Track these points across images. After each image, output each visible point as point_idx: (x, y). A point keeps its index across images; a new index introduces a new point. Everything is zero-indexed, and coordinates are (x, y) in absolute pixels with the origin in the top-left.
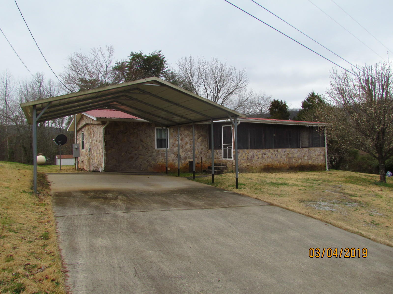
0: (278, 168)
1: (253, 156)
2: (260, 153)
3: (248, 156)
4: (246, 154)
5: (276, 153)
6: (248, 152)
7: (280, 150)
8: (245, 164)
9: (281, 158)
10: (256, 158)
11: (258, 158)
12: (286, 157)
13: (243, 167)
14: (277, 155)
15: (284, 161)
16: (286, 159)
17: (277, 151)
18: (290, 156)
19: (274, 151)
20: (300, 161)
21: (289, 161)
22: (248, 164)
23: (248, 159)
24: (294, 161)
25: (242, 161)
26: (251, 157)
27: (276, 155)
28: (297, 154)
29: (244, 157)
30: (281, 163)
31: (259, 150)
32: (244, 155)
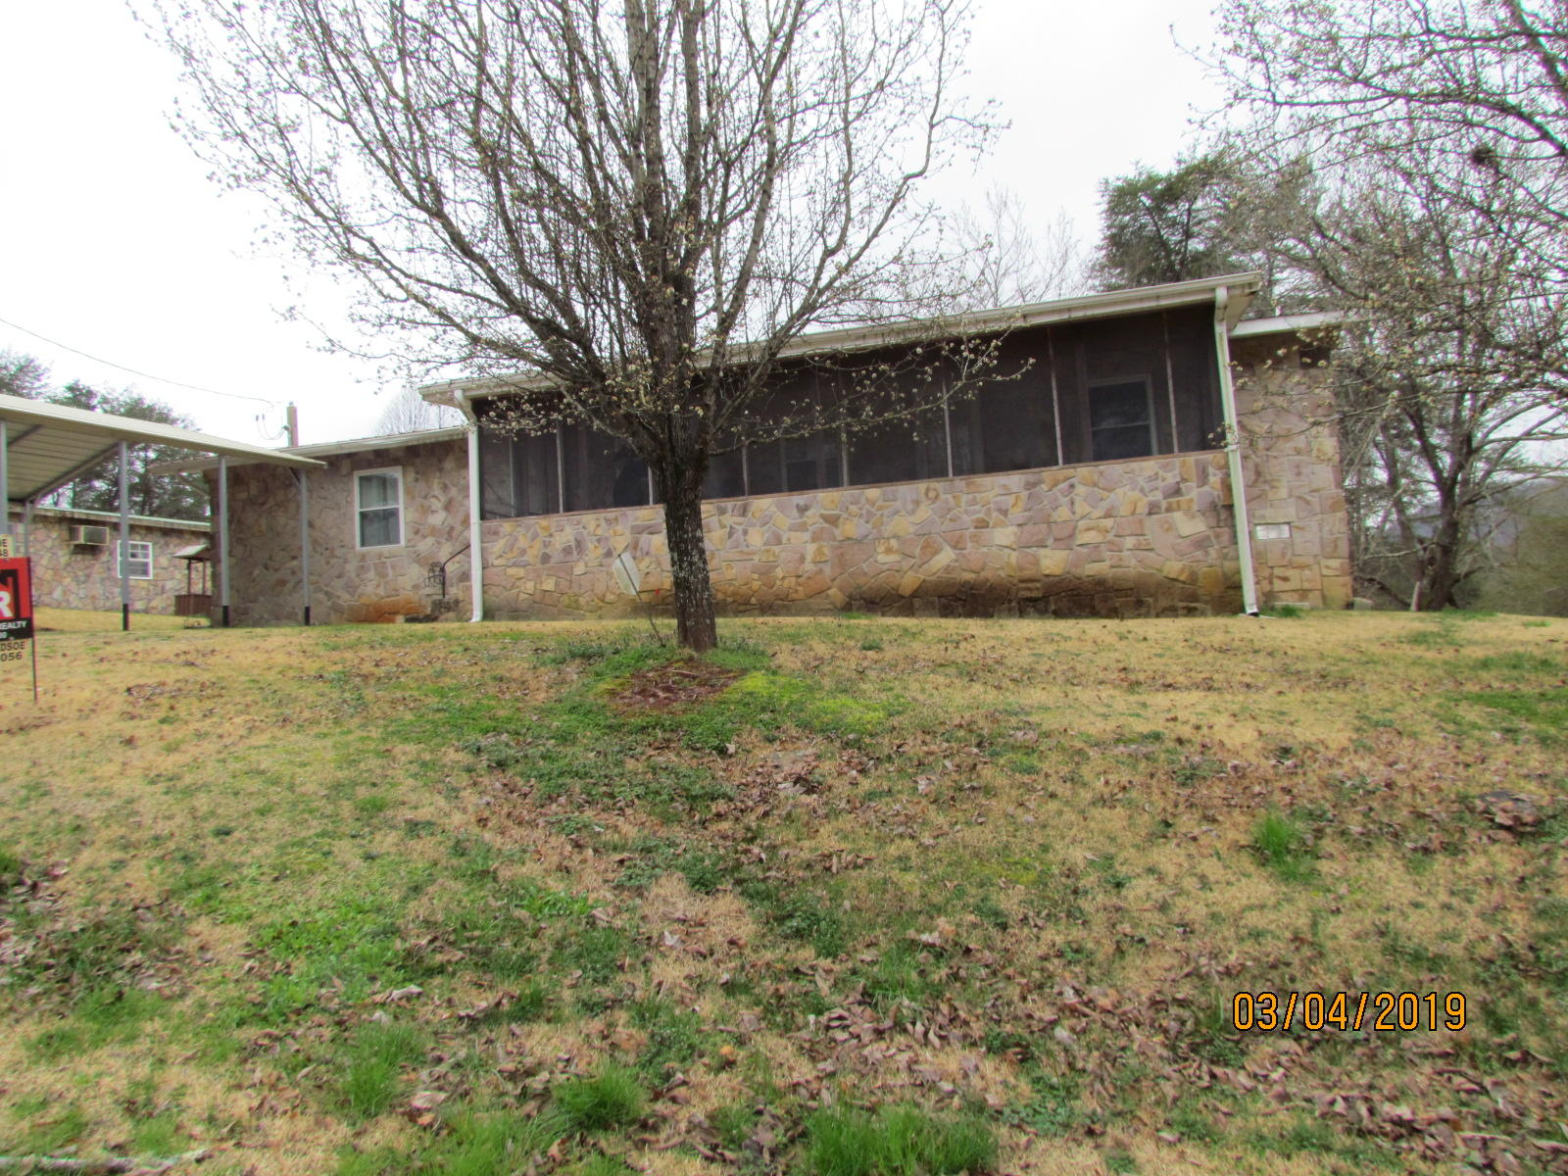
0: (753, 600)
1: (579, 543)
2: (619, 528)
3: (546, 545)
4: (535, 537)
5: (729, 519)
6: (546, 529)
7: (763, 504)
8: (530, 586)
9: (777, 549)
10: (593, 552)
11: (609, 554)
12: (814, 540)
13: (523, 596)
14: (745, 532)
15: (802, 559)
16: (819, 551)
17: (744, 512)
18: (852, 528)
19: (722, 512)
20: (945, 557)
21: (841, 561)
22: (549, 585)
23: (546, 558)
24: (882, 558)
25: (511, 571)
26: (567, 551)
27: (730, 535)
28: (911, 519)
29: (523, 552)
30: (779, 572)
31: (613, 513)
32: (522, 543)
